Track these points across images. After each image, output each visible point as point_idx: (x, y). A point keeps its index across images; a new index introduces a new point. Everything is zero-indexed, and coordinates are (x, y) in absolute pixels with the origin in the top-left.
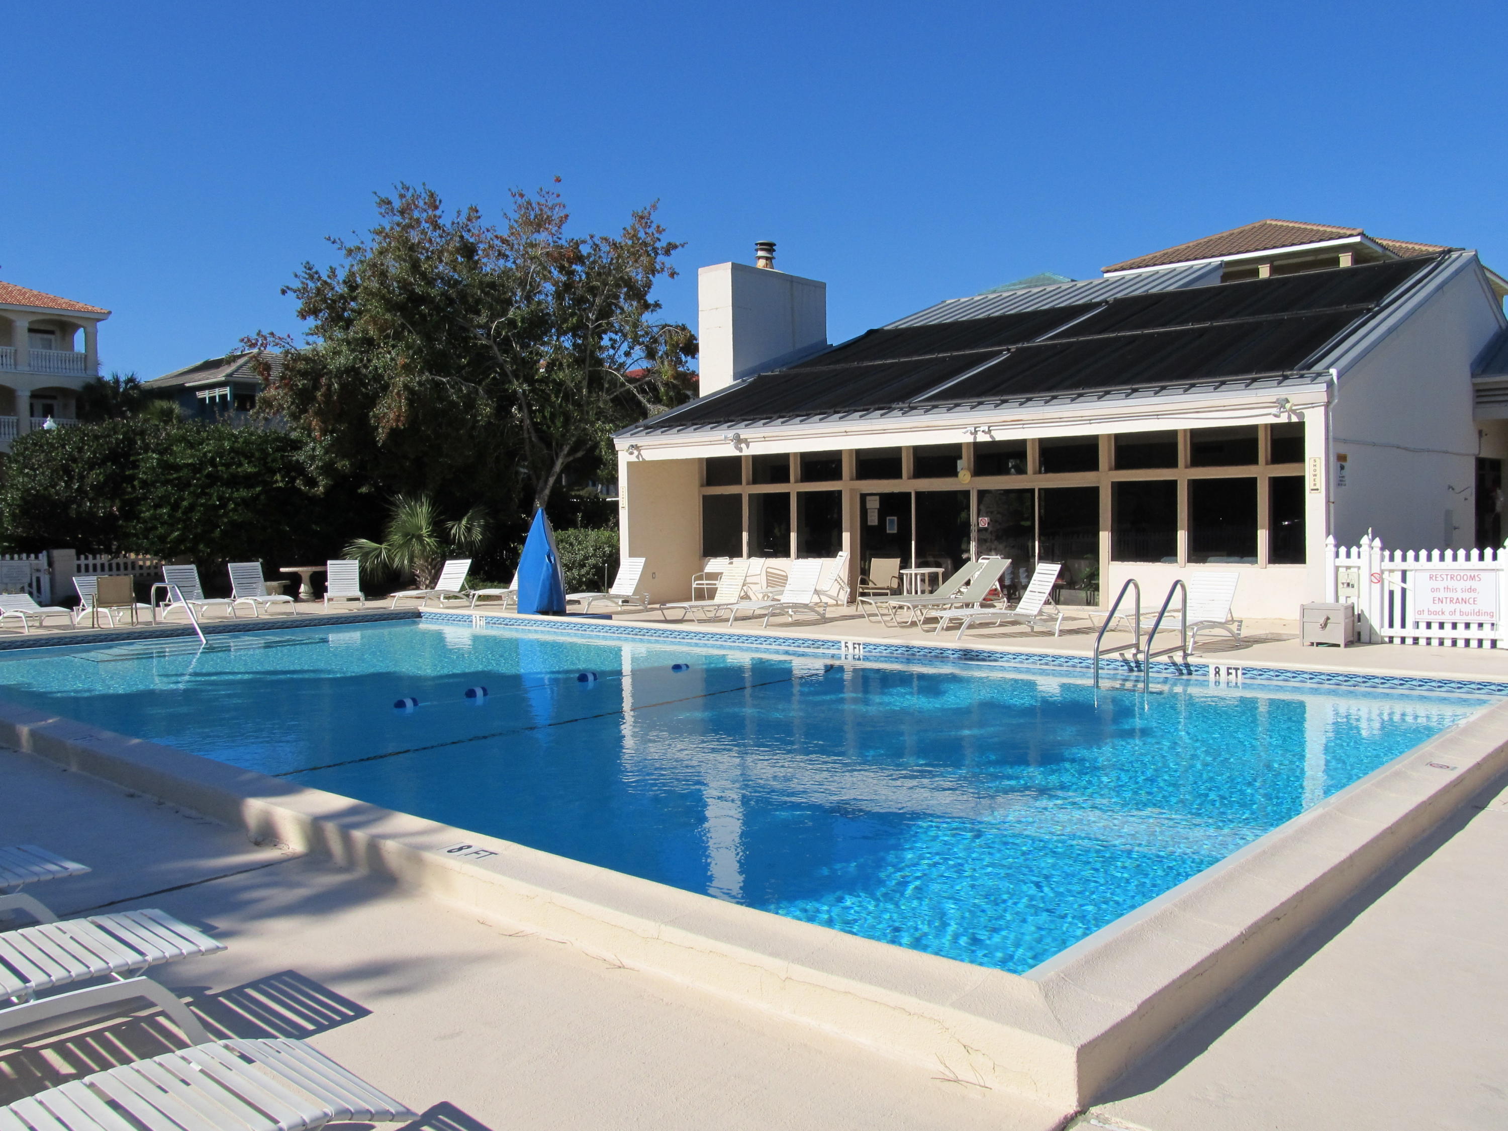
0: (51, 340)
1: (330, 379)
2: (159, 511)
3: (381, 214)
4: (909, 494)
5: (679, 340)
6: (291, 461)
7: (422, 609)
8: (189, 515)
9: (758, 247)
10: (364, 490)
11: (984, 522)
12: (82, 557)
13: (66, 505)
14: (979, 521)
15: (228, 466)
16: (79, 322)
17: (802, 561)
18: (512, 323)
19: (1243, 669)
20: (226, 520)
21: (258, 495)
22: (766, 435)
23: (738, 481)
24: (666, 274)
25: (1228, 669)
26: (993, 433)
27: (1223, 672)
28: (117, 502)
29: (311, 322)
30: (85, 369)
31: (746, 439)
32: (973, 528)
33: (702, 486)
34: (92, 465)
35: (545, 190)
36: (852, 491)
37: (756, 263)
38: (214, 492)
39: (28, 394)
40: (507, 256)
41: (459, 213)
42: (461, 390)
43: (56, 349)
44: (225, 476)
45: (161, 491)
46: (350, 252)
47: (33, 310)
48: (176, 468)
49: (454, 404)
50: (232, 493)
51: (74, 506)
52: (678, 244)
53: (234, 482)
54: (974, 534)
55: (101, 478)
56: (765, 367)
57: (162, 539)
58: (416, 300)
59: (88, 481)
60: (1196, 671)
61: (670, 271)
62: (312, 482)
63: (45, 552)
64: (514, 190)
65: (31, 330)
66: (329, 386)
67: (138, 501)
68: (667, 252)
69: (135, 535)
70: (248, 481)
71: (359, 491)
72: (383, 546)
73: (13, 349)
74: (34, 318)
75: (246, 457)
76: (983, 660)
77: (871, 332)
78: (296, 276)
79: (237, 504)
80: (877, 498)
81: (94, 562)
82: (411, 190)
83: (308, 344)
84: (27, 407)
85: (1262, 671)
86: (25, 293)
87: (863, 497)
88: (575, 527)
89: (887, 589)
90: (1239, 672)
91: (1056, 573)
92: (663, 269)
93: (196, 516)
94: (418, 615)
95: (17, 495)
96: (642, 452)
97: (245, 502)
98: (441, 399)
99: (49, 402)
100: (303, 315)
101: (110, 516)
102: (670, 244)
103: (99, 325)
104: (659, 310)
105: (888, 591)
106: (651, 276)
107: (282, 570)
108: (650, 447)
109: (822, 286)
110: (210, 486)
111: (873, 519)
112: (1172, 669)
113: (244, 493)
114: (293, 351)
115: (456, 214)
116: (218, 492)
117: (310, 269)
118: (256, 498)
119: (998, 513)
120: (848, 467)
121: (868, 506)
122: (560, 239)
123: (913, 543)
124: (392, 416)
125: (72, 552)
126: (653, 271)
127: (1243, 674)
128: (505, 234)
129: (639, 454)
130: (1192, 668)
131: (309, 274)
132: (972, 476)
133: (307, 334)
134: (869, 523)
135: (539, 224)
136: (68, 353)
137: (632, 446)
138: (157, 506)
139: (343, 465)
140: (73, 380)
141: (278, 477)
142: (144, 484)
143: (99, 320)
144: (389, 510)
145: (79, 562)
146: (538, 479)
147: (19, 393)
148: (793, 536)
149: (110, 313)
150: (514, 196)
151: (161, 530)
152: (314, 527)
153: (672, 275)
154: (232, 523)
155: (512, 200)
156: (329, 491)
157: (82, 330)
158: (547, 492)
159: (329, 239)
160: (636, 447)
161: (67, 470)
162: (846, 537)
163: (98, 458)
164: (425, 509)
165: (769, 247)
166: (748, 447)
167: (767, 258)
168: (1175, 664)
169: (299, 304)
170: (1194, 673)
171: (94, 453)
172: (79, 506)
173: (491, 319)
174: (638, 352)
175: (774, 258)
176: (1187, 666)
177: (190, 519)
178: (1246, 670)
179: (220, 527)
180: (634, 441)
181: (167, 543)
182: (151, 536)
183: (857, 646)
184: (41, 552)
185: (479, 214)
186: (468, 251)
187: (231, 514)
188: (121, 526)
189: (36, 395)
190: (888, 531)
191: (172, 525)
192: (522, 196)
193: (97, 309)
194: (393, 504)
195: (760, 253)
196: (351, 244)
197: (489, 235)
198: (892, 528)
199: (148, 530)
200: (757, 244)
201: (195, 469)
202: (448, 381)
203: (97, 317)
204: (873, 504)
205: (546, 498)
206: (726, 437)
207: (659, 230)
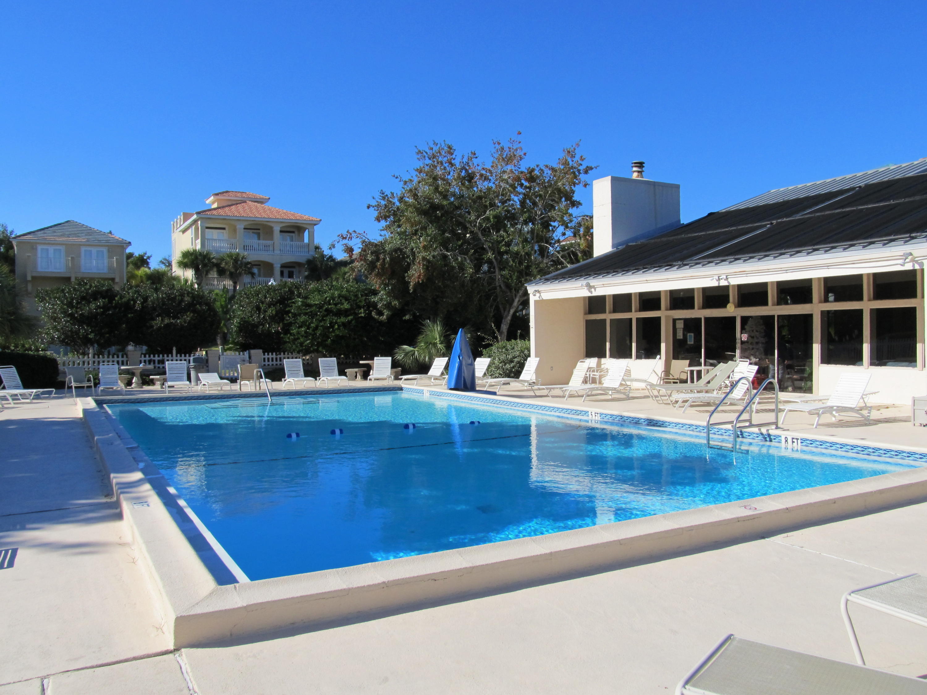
0: (292, 236)
1: (385, 256)
2: (300, 330)
3: (418, 159)
4: (700, 319)
5: (589, 224)
6: (370, 302)
7: (403, 386)
8: (316, 332)
9: (633, 165)
10: (407, 317)
11: (745, 337)
12: (266, 354)
13: (256, 326)
14: (742, 336)
15: (336, 305)
16: (305, 226)
17: (639, 361)
18: (488, 219)
19: (801, 439)
20: (333, 334)
21: (352, 320)
22: (604, 283)
23: (604, 311)
24: (581, 185)
25: (793, 439)
26: (729, 280)
27: (790, 441)
28: (281, 324)
29: (383, 223)
30: (308, 251)
31: (594, 286)
32: (738, 341)
33: (585, 314)
34: (270, 305)
35: (513, 139)
36: (667, 317)
37: (632, 175)
38: (328, 320)
39: (279, 266)
40: (490, 180)
41: (463, 157)
42: (457, 259)
43: (295, 241)
44: (335, 310)
45: (303, 318)
46: (405, 183)
47: (282, 221)
48: (310, 306)
49: (453, 268)
50: (337, 319)
51: (261, 327)
52: (593, 167)
53: (340, 313)
54: (738, 345)
55: (274, 312)
56: (632, 240)
57: (301, 344)
58: (434, 207)
59: (267, 314)
60: (775, 439)
61: (584, 183)
62: (380, 313)
63: (247, 351)
64: (495, 141)
65: (281, 231)
66: (384, 259)
67: (290, 324)
68: (586, 172)
69: (289, 342)
70: (346, 313)
71: (404, 318)
72: (416, 349)
73: (272, 242)
74: (284, 225)
75: (346, 300)
76: (660, 426)
77: (710, 214)
78: (374, 198)
79: (339, 326)
80: (682, 321)
81: (268, 356)
82: (439, 145)
83: (381, 235)
84: (279, 273)
85: (812, 441)
86: (279, 212)
87: (674, 321)
88: (516, 339)
89: (677, 379)
90: (799, 441)
91: (755, 371)
92: (580, 182)
93: (318, 333)
94: (401, 389)
95: (238, 320)
96: (542, 294)
97: (344, 324)
98: (446, 265)
99: (291, 269)
100: (378, 219)
101: (277, 332)
102: (587, 167)
103: (315, 227)
104: (580, 207)
105: (678, 381)
106: (573, 187)
107: (361, 362)
108: (546, 291)
109: (678, 187)
110: (326, 316)
111: (680, 336)
112: (761, 437)
113: (343, 319)
114: (367, 240)
115: (461, 157)
116: (330, 319)
117: (383, 194)
118: (350, 322)
119: (757, 331)
120: (664, 302)
121: (677, 327)
122: (520, 168)
123: (703, 350)
124: (416, 275)
125: (261, 351)
126: (574, 184)
127: (802, 443)
128: (488, 167)
129: (540, 295)
130: (772, 437)
131: (382, 197)
132: (735, 308)
133: (381, 230)
134: (678, 338)
135: (509, 160)
136: (301, 243)
137: (536, 291)
138: (300, 327)
139: (395, 303)
140: (302, 257)
141: (362, 310)
142: (295, 315)
143: (315, 225)
144: (420, 328)
145: (264, 357)
146: (504, 311)
147: (275, 266)
148: (634, 345)
149: (321, 220)
150: (495, 144)
151: (302, 340)
152: (381, 338)
153: (585, 185)
154: (337, 336)
155: (494, 146)
156: (389, 318)
157: (307, 230)
158: (509, 318)
159: (394, 176)
160: (539, 292)
161: (258, 308)
162: (663, 346)
163: (274, 301)
164: (439, 328)
165: (640, 165)
166: (595, 291)
167: (638, 172)
168: (762, 434)
169: (376, 214)
170: (773, 440)
171: (272, 299)
172: (264, 326)
173: (478, 217)
174: (569, 233)
175: (643, 171)
176: (769, 435)
177: (316, 334)
178: (803, 440)
179: (330, 338)
180: (536, 288)
181: (303, 346)
182: (296, 343)
183: (596, 414)
184: (246, 351)
185: (476, 156)
186: (470, 177)
187: (336, 331)
188: (282, 338)
189: (283, 266)
190: (688, 343)
191: (306, 337)
192: (499, 144)
193: (315, 219)
194: (424, 325)
195: (635, 169)
196: (406, 178)
197: (480, 168)
198: (691, 341)
199: (296, 339)
200: (632, 163)
201: (320, 307)
202: (451, 255)
203: (314, 223)
204: (680, 325)
205: (509, 322)
206: (582, 285)
207: (582, 159)
